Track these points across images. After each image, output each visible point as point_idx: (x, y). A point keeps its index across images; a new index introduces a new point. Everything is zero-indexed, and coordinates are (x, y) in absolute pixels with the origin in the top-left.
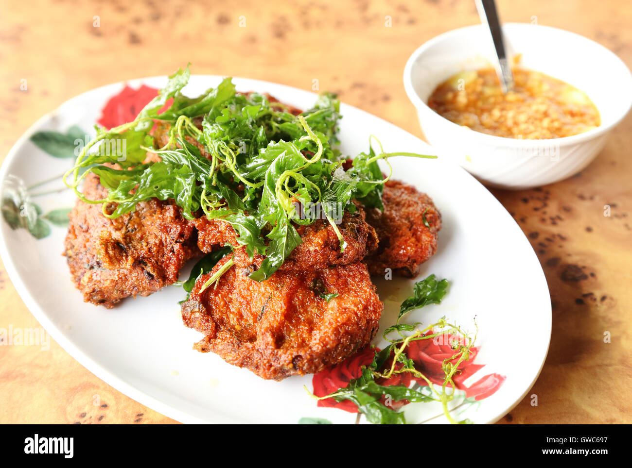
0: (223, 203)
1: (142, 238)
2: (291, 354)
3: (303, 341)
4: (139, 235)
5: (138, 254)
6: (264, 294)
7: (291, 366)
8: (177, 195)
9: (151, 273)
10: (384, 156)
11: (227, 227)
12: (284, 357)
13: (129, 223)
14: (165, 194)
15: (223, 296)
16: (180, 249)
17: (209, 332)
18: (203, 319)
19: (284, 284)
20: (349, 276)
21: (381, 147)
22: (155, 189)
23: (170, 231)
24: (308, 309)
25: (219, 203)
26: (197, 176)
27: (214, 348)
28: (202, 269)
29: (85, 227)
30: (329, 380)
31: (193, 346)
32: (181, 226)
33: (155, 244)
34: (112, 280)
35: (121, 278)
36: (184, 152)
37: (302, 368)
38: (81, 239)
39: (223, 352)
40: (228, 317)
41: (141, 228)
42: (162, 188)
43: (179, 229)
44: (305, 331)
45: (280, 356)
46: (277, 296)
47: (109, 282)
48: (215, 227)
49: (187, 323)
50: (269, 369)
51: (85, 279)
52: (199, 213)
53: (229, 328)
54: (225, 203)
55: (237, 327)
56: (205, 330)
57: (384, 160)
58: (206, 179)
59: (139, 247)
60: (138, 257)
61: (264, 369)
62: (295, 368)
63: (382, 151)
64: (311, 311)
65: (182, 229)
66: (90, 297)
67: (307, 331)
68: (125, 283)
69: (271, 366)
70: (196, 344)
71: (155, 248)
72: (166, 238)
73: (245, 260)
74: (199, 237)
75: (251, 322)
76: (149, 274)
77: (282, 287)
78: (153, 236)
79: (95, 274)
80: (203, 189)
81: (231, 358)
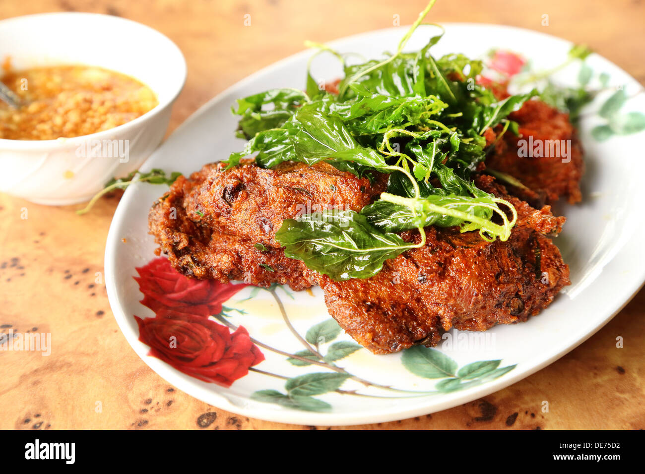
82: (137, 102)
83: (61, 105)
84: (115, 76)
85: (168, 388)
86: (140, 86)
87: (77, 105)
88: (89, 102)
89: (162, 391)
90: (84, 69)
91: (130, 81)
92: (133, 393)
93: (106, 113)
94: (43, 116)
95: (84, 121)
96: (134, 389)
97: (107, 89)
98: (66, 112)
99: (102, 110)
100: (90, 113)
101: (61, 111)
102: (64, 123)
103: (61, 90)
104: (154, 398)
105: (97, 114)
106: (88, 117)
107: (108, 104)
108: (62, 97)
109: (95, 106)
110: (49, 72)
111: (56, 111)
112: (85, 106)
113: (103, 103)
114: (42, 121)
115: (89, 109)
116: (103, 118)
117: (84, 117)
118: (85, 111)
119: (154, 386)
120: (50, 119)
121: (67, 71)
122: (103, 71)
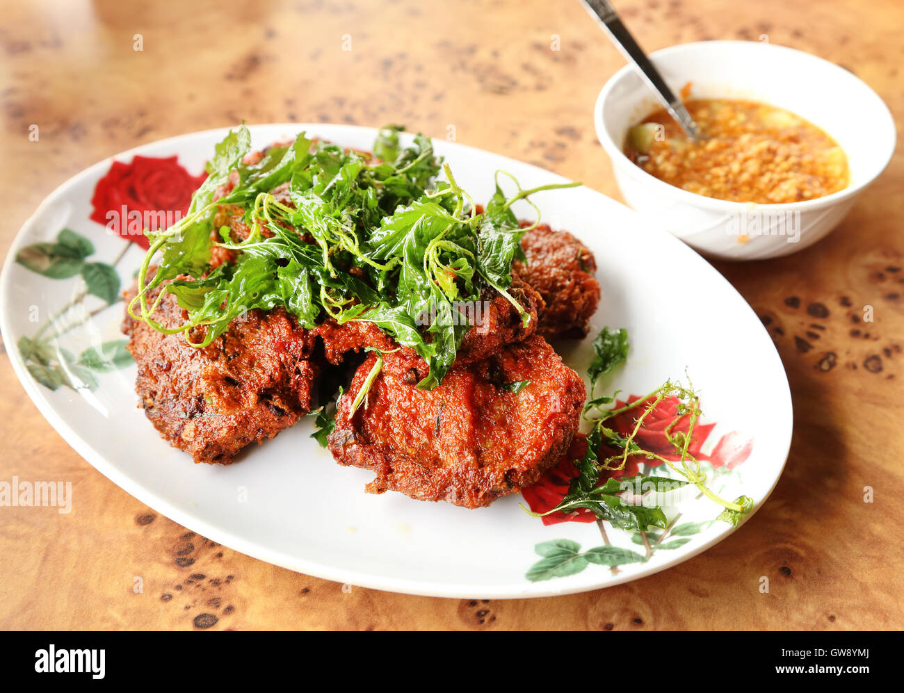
0: (350, 299)
1: (251, 364)
2: (501, 470)
3: (507, 450)
4: (245, 361)
5: (257, 385)
6: (433, 402)
7: (505, 485)
8: (287, 301)
9: (280, 406)
10: (523, 195)
11: (370, 327)
12: (494, 477)
13: (225, 347)
14: (269, 301)
15: (378, 416)
16: (308, 367)
17: (380, 466)
18: (365, 451)
19: (455, 384)
20: (529, 355)
21: (518, 184)
22: (254, 298)
23: (289, 348)
24: (495, 408)
25: (345, 299)
26: (309, 270)
27: (395, 485)
28: (340, 387)
29: (164, 364)
30: (542, 488)
31: (364, 488)
32: (302, 338)
33: (276, 369)
34: (229, 427)
35: (241, 422)
36: (282, 241)
37: (518, 483)
38: (163, 380)
39: (410, 488)
40: (393, 441)
41: (244, 350)
42: (262, 294)
43: (301, 342)
44: (504, 437)
45: (488, 476)
46: (451, 400)
47: (225, 430)
48: (346, 330)
49: (342, 460)
50: (477, 496)
51: (188, 433)
52: (321, 318)
53: (402, 455)
54: (353, 299)
55: (409, 451)
56: (373, 465)
57: (524, 200)
58: (322, 272)
59: (253, 376)
60: (260, 390)
61: (471, 497)
62: (510, 485)
63: (520, 189)
64: (499, 410)
65: (305, 341)
66: (202, 457)
67: (506, 437)
68: (246, 427)
69: (478, 491)
70: (368, 486)
71: (277, 374)
72: (285, 357)
73: (401, 365)
74: (327, 347)
75: (425, 440)
76: (277, 408)
77: (454, 388)
78: (267, 358)
79: (201, 424)
80: (320, 286)
81: (423, 494)
82: (825, 165)
83: (742, 150)
84: (804, 126)
85: (636, 617)
86: (832, 145)
87: (760, 154)
88: (772, 152)
89: (628, 618)
90: (771, 110)
91: (822, 137)
92: (595, 609)
93: (788, 171)
94: (721, 158)
95: (762, 174)
96: (598, 605)
97: (794, 140)
98: (746, 160)
99: (785, 165)
100: (771, 166)
101: (741, 156)
102: (741, 172)
103: (745, 131)
104: (616, 625)
105: (778, 169)
106: (768, 170)
107: (793, 160)
108: (745, 139)
109: (778, 159)
110: (734, 106)
111: (735, 155)
112: (767, 157)
113: (787, 158)
114: (717, 165)
115: (771, 161)
116: (785, 175)
117: (764, 169)
118: (766, 162)
119: (621, 607)
120: (727, 163)
121: (752, 109)
122: (794, 116)
